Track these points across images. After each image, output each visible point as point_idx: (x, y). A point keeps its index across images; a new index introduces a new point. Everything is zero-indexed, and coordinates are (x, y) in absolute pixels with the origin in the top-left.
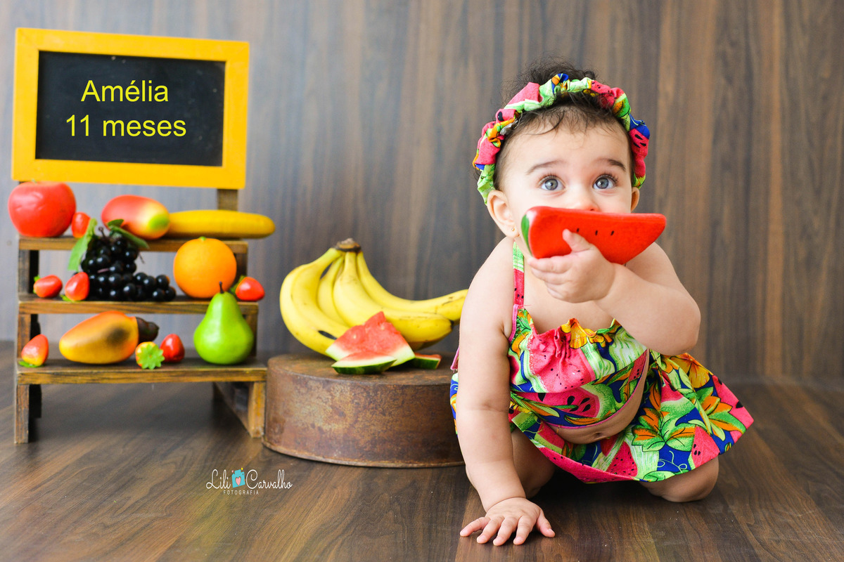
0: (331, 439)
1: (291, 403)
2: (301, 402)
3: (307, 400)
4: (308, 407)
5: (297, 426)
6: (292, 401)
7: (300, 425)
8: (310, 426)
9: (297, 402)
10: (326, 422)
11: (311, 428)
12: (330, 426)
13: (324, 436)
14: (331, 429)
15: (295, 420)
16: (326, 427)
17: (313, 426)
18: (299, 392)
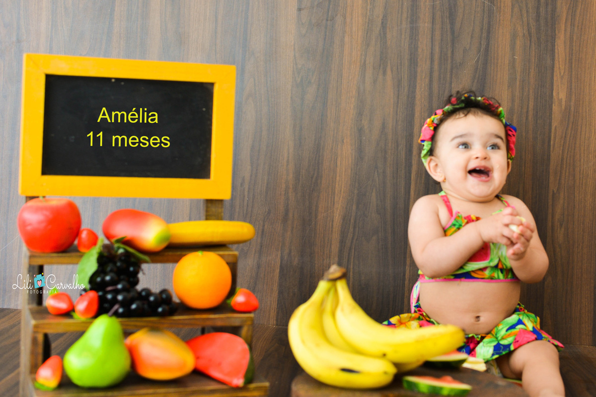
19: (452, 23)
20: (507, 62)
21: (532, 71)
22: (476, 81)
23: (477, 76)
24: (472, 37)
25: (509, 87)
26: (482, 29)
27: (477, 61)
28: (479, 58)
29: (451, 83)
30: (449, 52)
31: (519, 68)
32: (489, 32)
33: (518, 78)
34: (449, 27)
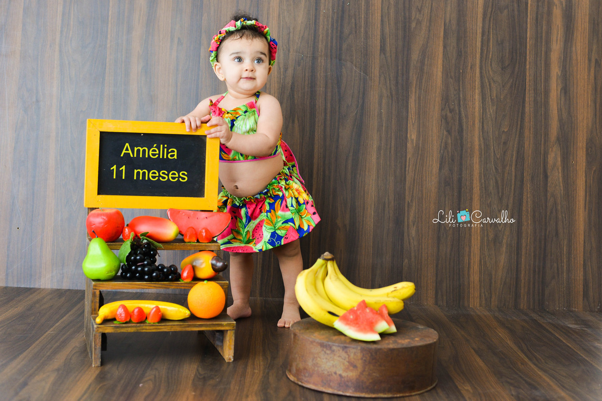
0: (348, 381)
1: (319, 359)
2: (326, 358)
3: (331, 357)
4: (332, 362)
5: (323, 373)
6: (320, 358)
7: (326, 373)
8: (333, 373)
9: (323, 359)
10: (344, 371)
11: (334, 375)
12: (347, 374)
13: (343, 379)
14: (347, 376)
15: (322, 369)
16: (344, 374)
17: (335, 373)
18: (325, 352)
19: (339, 87)
20: (376, 114)
21: (393, 120)
22: (355, 127)
23: (356, 124)
24: (352, 97)
25: (377, 131)
26: (359, 92)
27: (356, 114)
28: (357, 112)
29: (338, 129)
30: (337, 108)
31: (384, 119)
32: (364, 94)
33: (384, 125)
34: (337, 90)
